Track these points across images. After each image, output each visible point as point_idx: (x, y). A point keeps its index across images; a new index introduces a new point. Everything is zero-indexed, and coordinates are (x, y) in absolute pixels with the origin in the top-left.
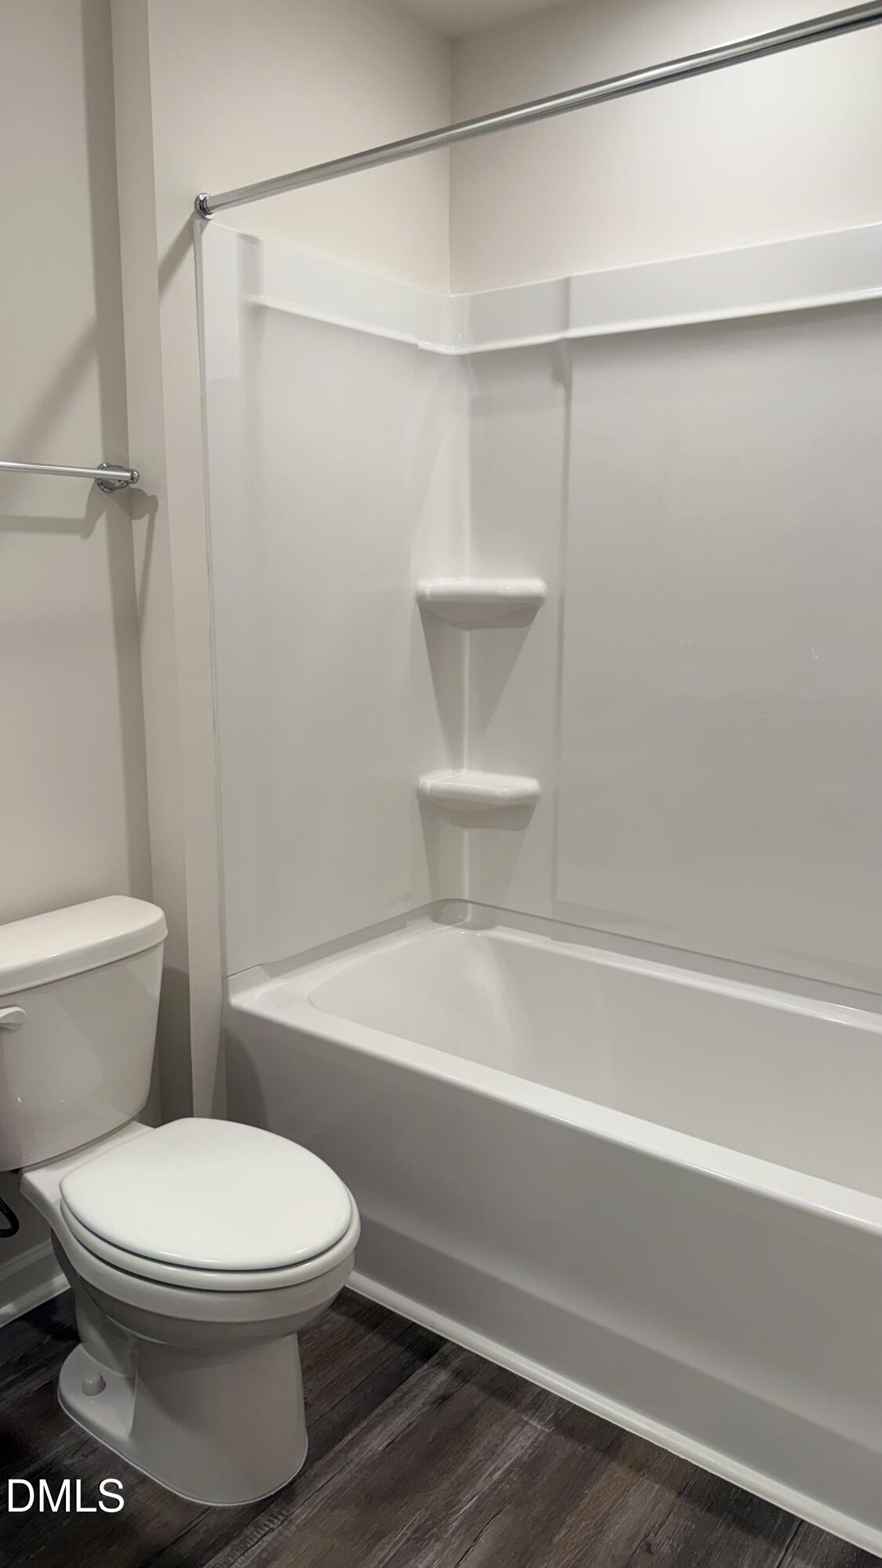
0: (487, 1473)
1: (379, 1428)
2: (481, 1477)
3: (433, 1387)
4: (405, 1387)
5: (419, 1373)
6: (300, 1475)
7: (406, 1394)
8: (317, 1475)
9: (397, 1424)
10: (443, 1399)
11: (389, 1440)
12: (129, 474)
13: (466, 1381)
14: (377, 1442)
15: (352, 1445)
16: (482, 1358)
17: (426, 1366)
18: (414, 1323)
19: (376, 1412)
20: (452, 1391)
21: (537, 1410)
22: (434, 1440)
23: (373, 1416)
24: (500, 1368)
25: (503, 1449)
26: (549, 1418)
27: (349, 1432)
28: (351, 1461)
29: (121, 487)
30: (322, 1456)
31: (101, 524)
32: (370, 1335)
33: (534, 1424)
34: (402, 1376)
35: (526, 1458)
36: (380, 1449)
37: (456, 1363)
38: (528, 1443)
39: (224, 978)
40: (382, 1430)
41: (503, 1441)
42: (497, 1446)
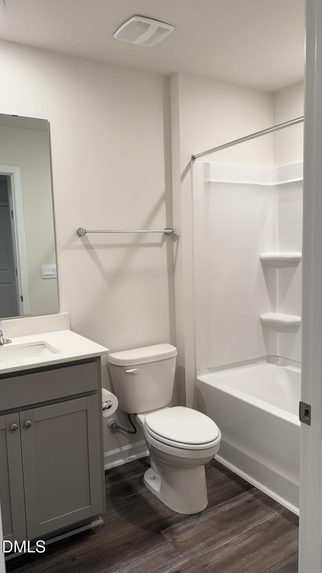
0: (258, 522)
1: (229, 504)
2: (256, 522)
3: (247, 498)
4: (239, 496)
5: (244, 493)
6: (204, 510)
7: (239, 498)
8: (208, 512)
9: (234, 504)
10: (250, 501)
11: (231, 508)
12: (172, 231)
13: (257, 498)
14: (227, 508)
15: (219, 507)
16: (265, 493)
17: (247, 492)
18: (246, 481)
19: (229, 500)
20: (253, 500)
21: (278, 510)
22: (244, 510)
23: (228, 501)
24: (269, 497)
25: (265, 517)
26: (281, 512)
27: (220, 503)
28: (219, 510)
29: (170, 234)
30: (211, 507)
31: (165, 244)
32: (232, 481)
33: (276, 513)
34: (239, 493)
35: (271, 521)
36: (228, 509)
37: (256, 493)
38: (273, 517)
39: (196, 371)
40: (229, 505)
41: (265, 515)
42: (263, 516)
